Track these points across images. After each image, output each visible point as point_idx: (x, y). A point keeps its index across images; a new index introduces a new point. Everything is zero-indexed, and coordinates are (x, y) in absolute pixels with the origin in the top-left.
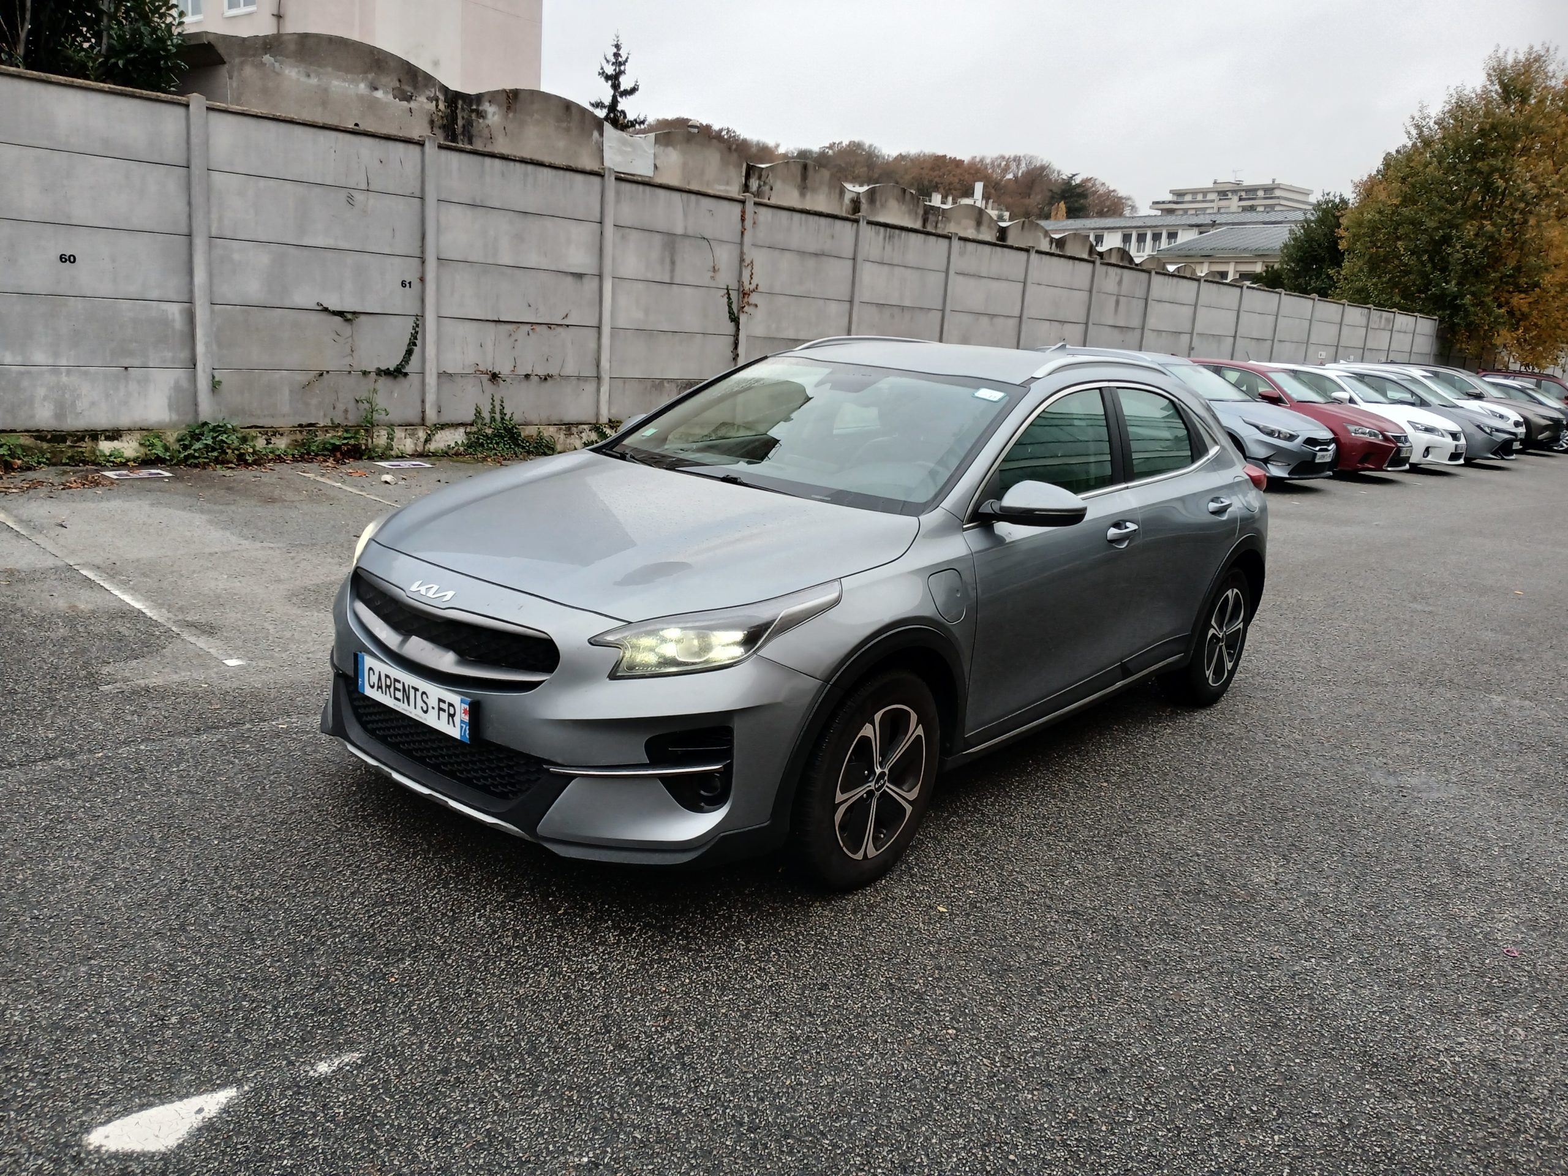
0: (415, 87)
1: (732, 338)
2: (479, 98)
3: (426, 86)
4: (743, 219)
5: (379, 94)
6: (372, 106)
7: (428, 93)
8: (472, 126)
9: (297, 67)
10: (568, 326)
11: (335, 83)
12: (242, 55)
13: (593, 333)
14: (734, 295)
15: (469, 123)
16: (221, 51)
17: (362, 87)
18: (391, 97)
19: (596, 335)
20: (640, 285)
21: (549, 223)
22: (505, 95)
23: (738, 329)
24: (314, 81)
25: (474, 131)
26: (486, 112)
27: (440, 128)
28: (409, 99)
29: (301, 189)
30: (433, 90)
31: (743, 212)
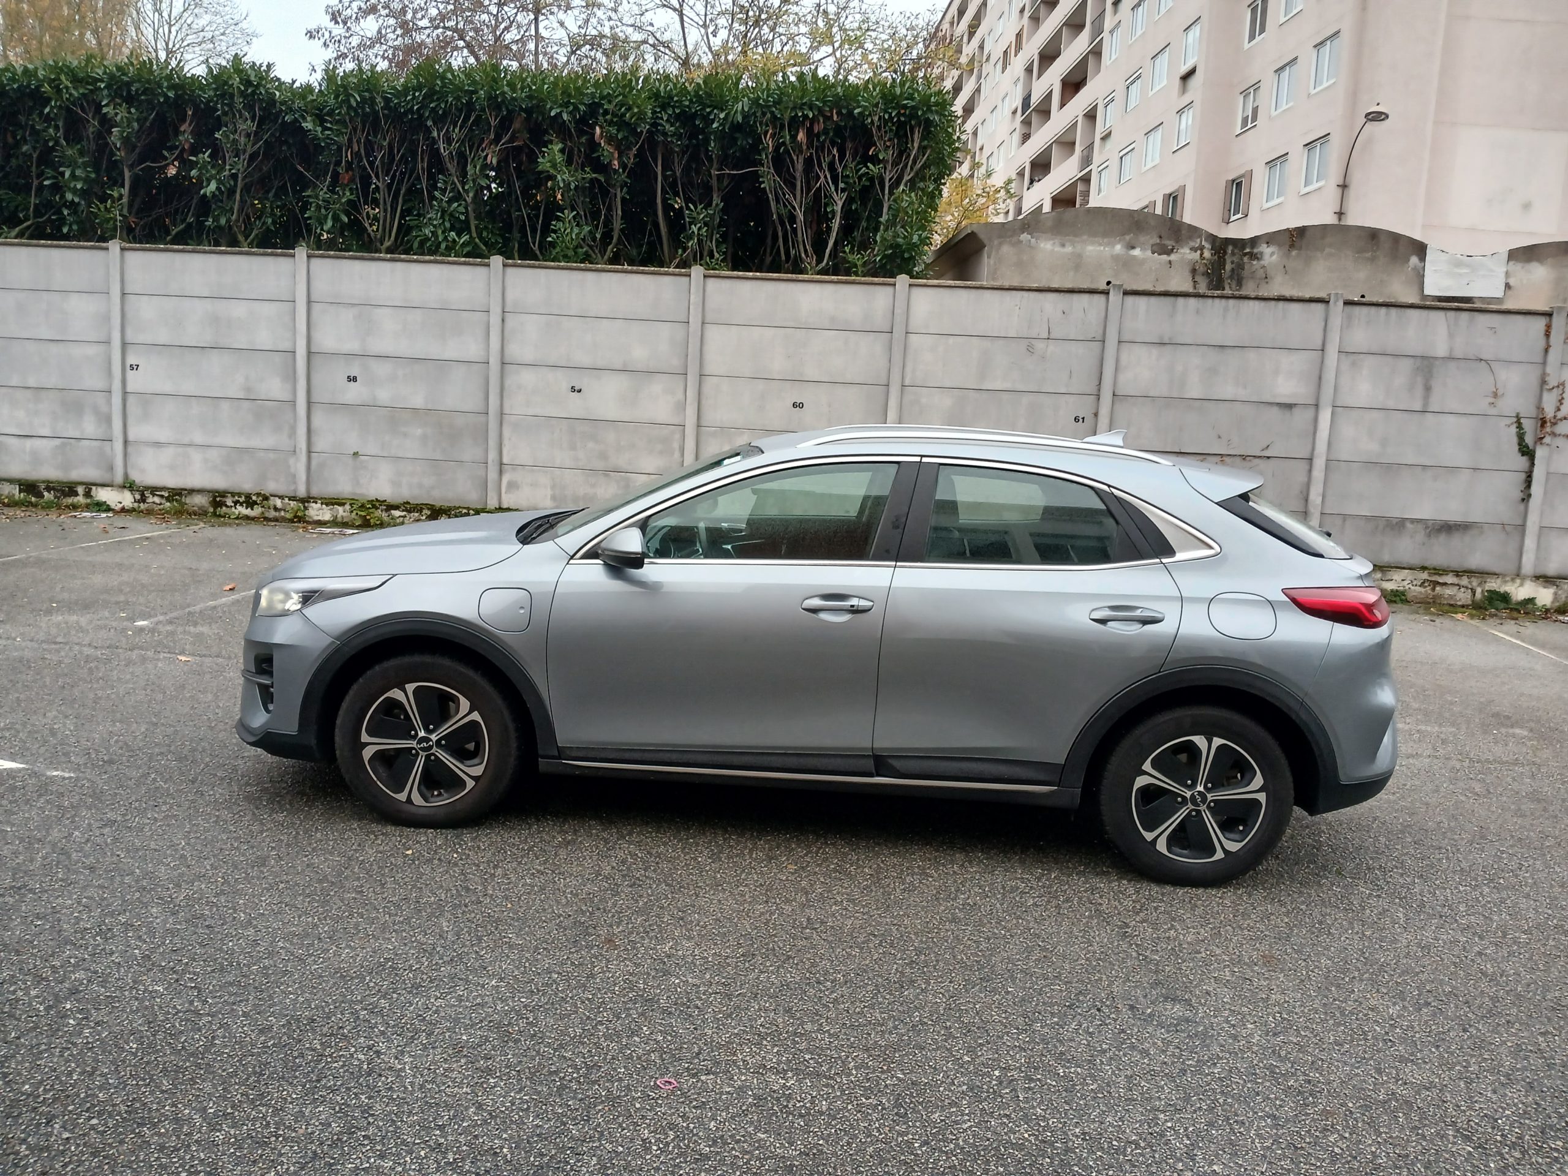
0: (1178, 241)
1: (1523, 476)
2: (1254, 241)
3: (1190, 238)
4: (1547, 334)
5: (1137, 252)
6: (1127, 263)
7: (1192, 244)
8: (1243, 269)
9: (1053, 239)
10: (1268, 458)
11: (1090, 248)
12: (1000, 237)
13: (1303, 466)
14: (1528, 425)
15: (1240, 266)
16: (982, 236)
17: (1118, 248)
18: (1149, 253)
19: (1307, 467)
20: (1375, 414)
21: (1251, 355)
22: (1287, 234)
23: (1533, 464)
24: (1069, 249)
25: (1246, 273)
26: (1262, 253)
27: (1203, 275)
28: (1169, 252)
29: (986, 343)
30: (1198, 240)
31: (1548, 328)
